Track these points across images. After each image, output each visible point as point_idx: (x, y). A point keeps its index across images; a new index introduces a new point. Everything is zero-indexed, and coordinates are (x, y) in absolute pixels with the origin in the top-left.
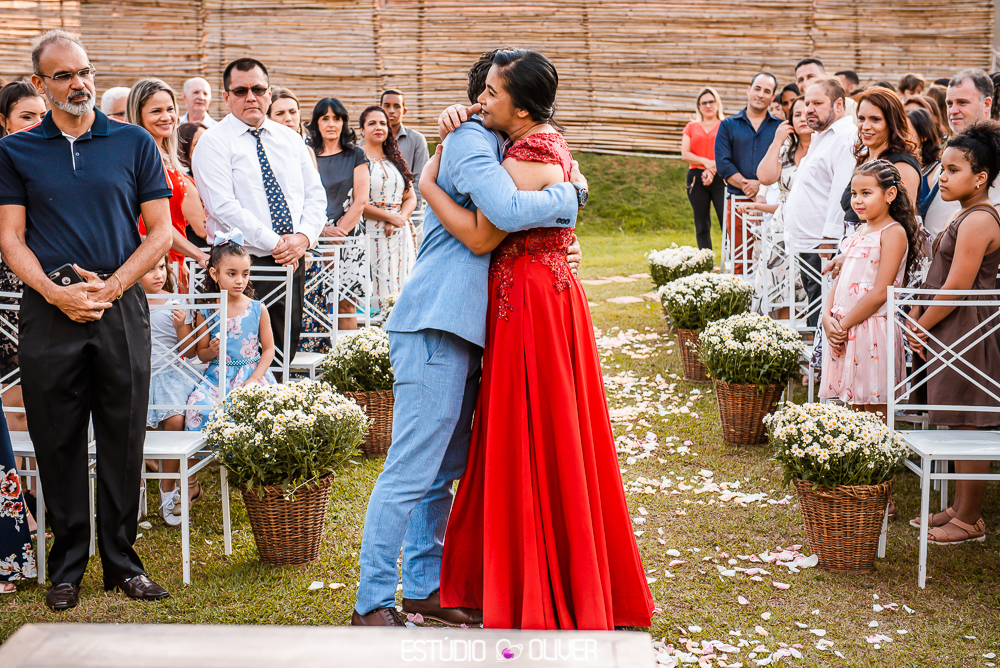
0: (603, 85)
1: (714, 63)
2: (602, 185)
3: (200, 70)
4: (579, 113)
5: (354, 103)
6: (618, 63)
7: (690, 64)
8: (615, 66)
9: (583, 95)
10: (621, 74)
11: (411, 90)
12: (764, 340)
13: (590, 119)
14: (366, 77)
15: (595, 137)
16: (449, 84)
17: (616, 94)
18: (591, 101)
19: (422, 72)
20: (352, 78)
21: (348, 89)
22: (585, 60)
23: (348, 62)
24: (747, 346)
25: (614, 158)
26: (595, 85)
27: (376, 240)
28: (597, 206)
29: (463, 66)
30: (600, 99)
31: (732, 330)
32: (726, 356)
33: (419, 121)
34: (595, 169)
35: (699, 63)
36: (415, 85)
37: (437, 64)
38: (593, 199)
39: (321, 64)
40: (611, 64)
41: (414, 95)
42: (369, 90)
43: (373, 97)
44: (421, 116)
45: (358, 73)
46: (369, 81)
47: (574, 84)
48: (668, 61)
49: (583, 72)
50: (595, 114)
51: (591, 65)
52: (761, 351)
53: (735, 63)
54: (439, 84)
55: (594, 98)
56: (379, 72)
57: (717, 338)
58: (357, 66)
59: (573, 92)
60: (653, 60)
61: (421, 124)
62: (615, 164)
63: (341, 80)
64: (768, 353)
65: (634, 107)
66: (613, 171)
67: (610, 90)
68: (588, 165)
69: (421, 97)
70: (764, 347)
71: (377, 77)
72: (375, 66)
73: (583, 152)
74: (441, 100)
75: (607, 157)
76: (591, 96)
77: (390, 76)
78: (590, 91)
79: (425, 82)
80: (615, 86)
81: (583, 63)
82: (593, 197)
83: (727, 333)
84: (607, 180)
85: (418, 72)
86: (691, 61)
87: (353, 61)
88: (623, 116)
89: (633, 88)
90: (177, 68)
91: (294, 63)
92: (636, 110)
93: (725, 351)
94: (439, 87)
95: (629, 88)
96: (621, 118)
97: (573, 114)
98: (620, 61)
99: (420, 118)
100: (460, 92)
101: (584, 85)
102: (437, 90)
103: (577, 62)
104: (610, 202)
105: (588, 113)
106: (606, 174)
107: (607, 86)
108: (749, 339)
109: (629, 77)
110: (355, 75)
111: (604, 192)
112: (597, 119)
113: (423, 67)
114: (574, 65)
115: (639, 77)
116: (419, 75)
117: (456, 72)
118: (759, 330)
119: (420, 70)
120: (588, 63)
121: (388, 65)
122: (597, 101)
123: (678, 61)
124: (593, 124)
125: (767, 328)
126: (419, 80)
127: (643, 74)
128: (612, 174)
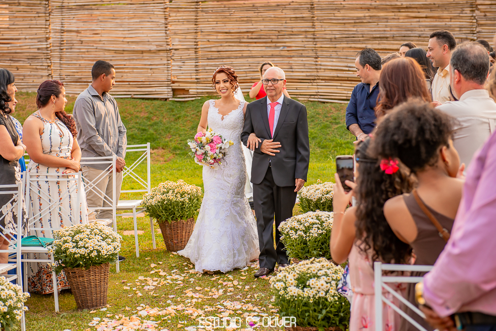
0: (325, 53)
1: (404, 37)
2: (322, 125)
3: (47, 48)
4: (308, 74)
5: (151, 69)
6: (335, 38)
7: (387, 38)
8: (333, 40)
9: (311, 61)
10: (337, 46)
11: (190, 59)
12: (322, 287)
13: (316, 78)
14: (159, 51)
15: (320, 91)
16: (216, 55)
17: (334, 60)
18: (316, 65)
19: (198, 47)
20: (150, 51)
21: (147, 59)
22: (312, 36)
23: (147, 40)
24: (307, 292)
25: (333, 105)
26: (319, 53)
27: (58, 183)
28: (318, 140)
29: (227, 42)
30: (323, 63)
31: (297, 276)
32: (289, 301)
33: (196, 81)
34: (318, 114)
35: (393, 37)
36: (193, 55)
37: (209, 41)
38: (315, 135)
39: (128, 42)
40: (331, 39)
41: (193, 63)
42: (161, 59)
43: (164, 65)
44: (197, 77)
45: (153, 48)
46: (162, 54)
47: (305, 53)
48: (372, 36)
49: (311, 45)
50: (319, 74)
51: (316, 40)
52: (319, 297)
53: (420, 37)
54: (210, 55)
55: (319, 63)
56: (168, 47)
57: (282, 283)
58: (153, 43)
59: (304, 59)
60: (361, 36)
61: (197, 83)
62: (333, 110)
63: (142, 53)
64: (326, 300)
65: (347, 69)
66: (331, 114)
67: (330, 57)
68: (314, 110)
69: (197, 64)
70: (322, 294)
71: (167, 50)
72: (165, 43)
73: (311, 101)
74: (211, 66)
75: (328, 105)
76: (317, 61)
77: (176, 50)
78: (316, 58)
79: (200, 53)
80: (334, 54)
81: (311, 38)
82: (315, 133)
83: (291, 278)
84: (327, 121)
85: (195, 47)
86: (388, 36)
87: (150, 40)
88: (339, 75)
89: (347, 56)
90: (31, 47)
91: (111, 42)
92: (349, 71)
93: (288, 297)
94: (209, 57)
95: (344, 56)
96: (338, 77)
97: (304, 74)
98: (337, 36)
99: (197, 79)
100: (224, 60)
101: (312, 54)
102: (208, 59)
103: (306, 38)
104: (328, 137)
105: (315, 74)
106: (326, 117)
107: (328, 54)
108: (309, 285)
109: (343, 48)
110: (152, 49)
111: (323, 130)
112: (321, 78)
113: (198, 43)
114: (304, 40)
115: (350, 47)
116: (196, 49)
117: (221, 46)
118: (318, 277)
119: (197, 45)
120: (314, 39)
121: (176, 42)
122: (321, 65)
123: (378, 36)
124: (318, 81)
125: (326, 275)
126: (196, 52)
127: (353, 45)
128: (331, 117)
